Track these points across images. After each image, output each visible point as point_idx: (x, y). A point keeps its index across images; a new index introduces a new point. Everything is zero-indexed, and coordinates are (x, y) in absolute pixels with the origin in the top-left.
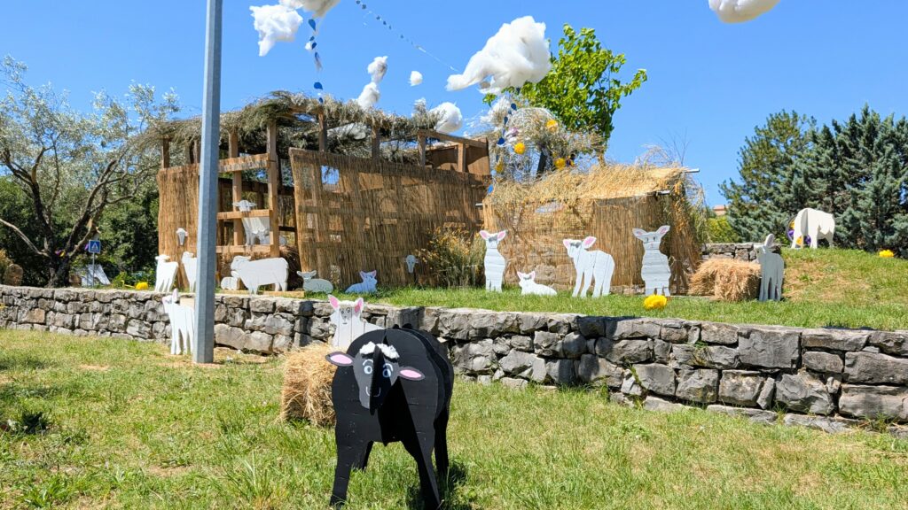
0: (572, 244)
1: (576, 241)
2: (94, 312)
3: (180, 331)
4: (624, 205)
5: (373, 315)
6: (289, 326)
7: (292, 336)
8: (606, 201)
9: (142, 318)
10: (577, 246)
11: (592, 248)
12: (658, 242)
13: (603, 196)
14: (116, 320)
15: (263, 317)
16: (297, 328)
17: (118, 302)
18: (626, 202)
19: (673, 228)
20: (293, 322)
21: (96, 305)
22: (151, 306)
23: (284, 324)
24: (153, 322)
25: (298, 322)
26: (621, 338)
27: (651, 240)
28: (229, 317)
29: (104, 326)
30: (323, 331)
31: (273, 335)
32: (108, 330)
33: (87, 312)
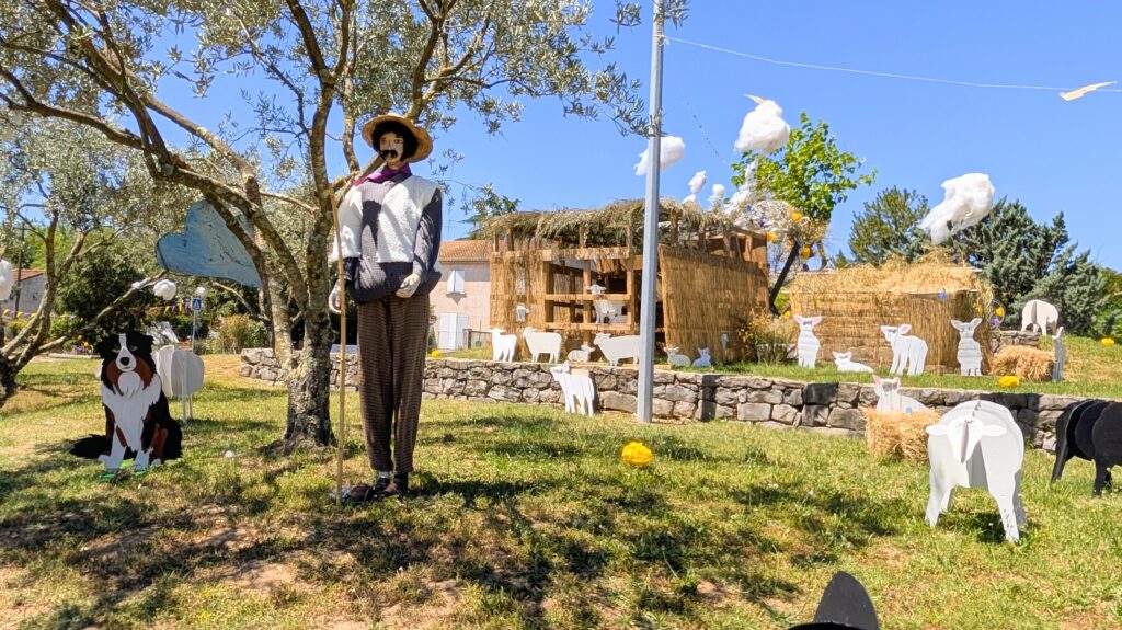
0: (890, 331)
1: (893, 328)
2: (444, 378)
3: (575, 397)
4: (934, 299)
5: (788, 387)
6: (693, 394)
7: (696, 403)
8: (917, 296)
9: (509, 384)
10: (894, 332)
11: (908, 334)
12: (972, 332)
13: (913, 291)
14: (474, 385)
15: (662, 387)
16: (700, 396)
17: (478, 369)
18: (935, 298)
19: (984, 321)
20: (698, 391)
21: (446, 371)
22: (522, 374)
23: (689, 393)
24: (523, 388)
25: (701, 391)
26: (1043, 409)
27: (966, 329)
28: (620, 386)
29: (459, 390)
30: (732, 399)
31: (674, 402)
32: (463, 394)
33: (435, 376)
